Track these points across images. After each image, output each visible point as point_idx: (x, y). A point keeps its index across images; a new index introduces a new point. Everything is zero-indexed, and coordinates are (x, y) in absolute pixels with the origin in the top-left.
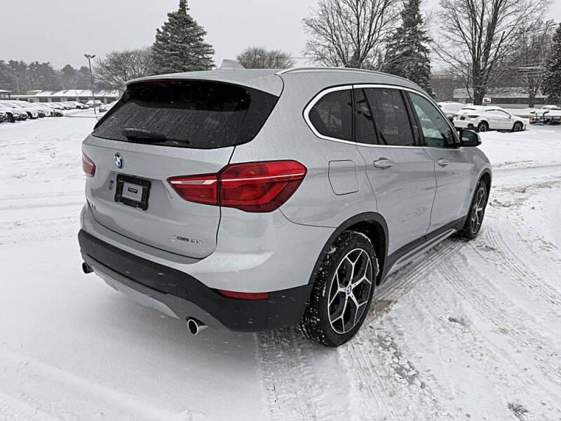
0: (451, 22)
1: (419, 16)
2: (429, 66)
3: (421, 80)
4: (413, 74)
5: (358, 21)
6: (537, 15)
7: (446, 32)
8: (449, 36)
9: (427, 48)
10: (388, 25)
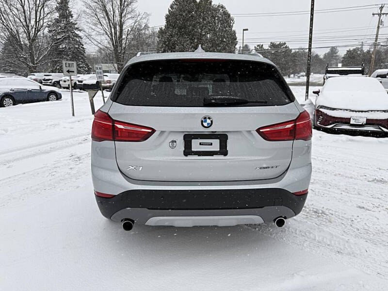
0: (95, 20)
1: (70, 12)
2: (83, 48)
3: (80, 58)
4: (73, 53)
5: (24, 9)
6: (145, 21)
7: (91, 25)
8: (93, 28)
9: (80, 35)
10: (49, 16)
